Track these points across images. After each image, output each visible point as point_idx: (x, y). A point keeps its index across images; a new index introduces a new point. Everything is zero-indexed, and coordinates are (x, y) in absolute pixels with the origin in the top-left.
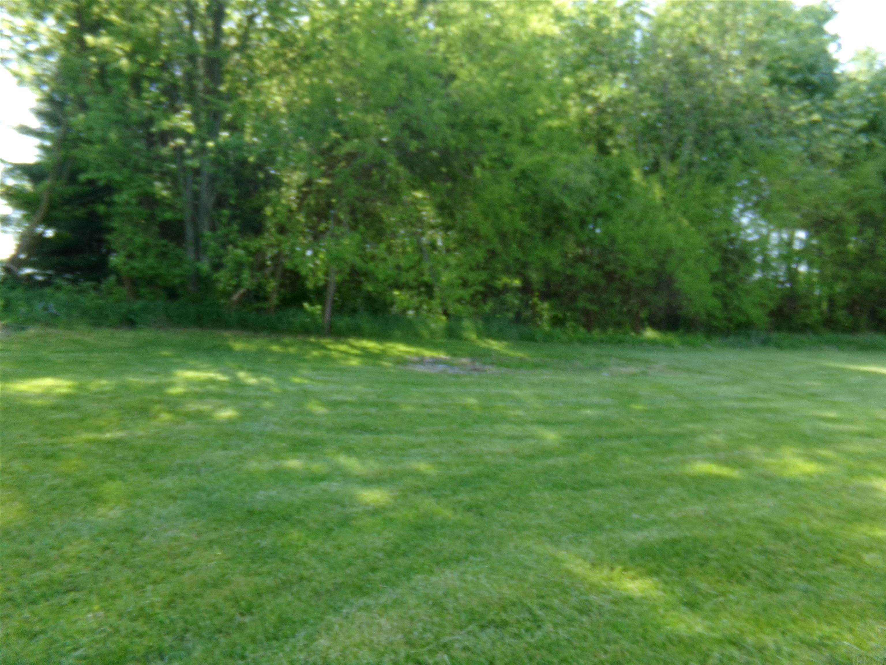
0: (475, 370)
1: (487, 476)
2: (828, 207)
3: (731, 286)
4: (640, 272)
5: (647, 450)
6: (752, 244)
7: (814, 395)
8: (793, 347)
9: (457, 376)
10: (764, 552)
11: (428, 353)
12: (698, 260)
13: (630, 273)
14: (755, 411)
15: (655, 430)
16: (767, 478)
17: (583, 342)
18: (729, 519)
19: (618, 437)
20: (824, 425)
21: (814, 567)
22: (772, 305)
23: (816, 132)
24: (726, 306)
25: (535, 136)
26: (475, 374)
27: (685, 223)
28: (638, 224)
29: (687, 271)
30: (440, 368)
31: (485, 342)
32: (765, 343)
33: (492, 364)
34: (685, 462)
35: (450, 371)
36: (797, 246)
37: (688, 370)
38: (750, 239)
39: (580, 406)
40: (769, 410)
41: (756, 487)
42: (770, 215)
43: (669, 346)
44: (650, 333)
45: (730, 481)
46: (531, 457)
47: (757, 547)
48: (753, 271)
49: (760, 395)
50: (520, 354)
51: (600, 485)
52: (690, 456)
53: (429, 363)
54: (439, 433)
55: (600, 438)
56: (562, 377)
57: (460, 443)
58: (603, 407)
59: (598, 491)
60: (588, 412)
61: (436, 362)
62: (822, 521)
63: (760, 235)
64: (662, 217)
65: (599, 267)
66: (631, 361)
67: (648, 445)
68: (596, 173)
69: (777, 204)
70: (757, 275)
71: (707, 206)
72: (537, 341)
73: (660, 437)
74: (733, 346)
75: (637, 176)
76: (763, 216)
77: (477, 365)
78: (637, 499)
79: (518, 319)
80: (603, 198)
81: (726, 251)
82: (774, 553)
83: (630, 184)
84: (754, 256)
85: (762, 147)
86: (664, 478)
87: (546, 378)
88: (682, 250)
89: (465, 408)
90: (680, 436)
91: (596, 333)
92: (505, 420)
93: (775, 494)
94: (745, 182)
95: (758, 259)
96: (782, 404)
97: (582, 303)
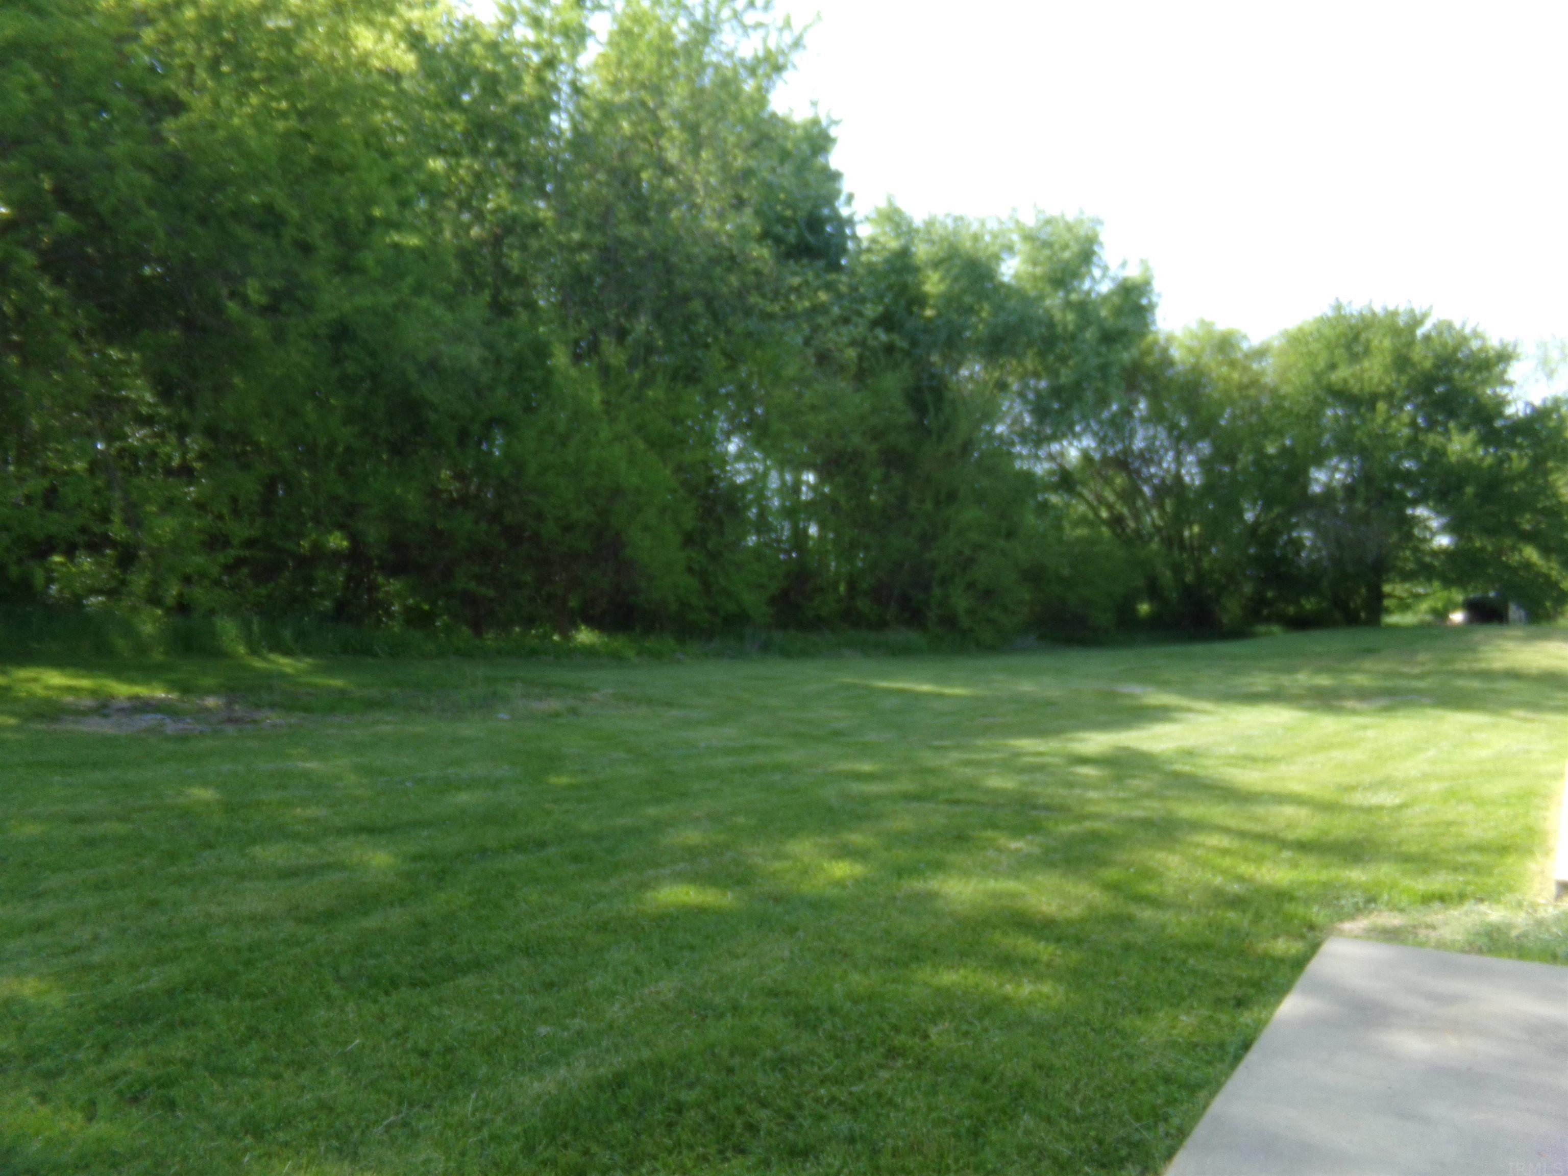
0: (231, 720)
1: (208, 987)
2: (843, 436)
3: (714, 556)
4: (568, 528)
5: (572, 868)
6: (743, 488)
7: (838, 733)
8: (805, 654)
9: (183, 738)
10: (781, 1063)
11: (122, 690)
12: (663, 510)
13: (550, 529)
14: (757, 770)
15: (587, 826)
16: (778, 900)
17: (467, 654)
18: (718, 1000)
19: (519, 847)
20: (856, 787)
21: (860, 1076)
22: (774, 587)
23: (821, 320)
24: (707, 587)
25: (368, 259)
26: (230, 729)
27: (641, 445)
28: (564, 441)
29: (646, 528)
30: (150, 719)
31: (265, 659)
32: (766, 648)
33: (273, 706)
34: (644, 886)
35: (171, 727)
36: (806, 495)
37: (650, 702)
38: (740, 480)
39: (449, 785)
40: (777, 767)
41: (763, 922)
42: (767, 442)
43: (617, 658)
44: (585, 636)
45: (720, 915)
46: (329, 916)
47: (769, 1053)
48: (746, 533)
49: (761, 741)
50: (337, 682)
51: (477, 965)
52: (651, 872)
53: (122, 710)
54: (102, 886)
55: (483, 852)
56: (419, 727)
57: (154, 904)
58: (495, 784)
59: (469, 981)
60: (463, 798)
61: (142, 706)
62: (865, 972)
63: (754, 472)
64: (605, 433)
65: (496, 517)
66: (549, 689)
67: (576, 858)
68: (489, 346)
69: (776, 426)
70: (752, 540)
71: (676, 420)
72: (375, 656)
73: (598, 838)
74: (719, 655)
75: (560, 358)
76: (757, 443)
77: (239, 709)
78: (549, 985)
79: (341, 612)
80: (501, 392)
81: (705, 497)
82: (795, 1060)
83: (550, 372)
84: (747, 507)
85: (749, 335)
86: (603, 927)
87: (387, 728)
88: (638, 491)
89: (187, 814)
90: (637, 832)
91: (490, 638)
92: (280, 833)
93: (792, 930)
94: (731, 388)
95: (753, 512)
96: (794, 756)
97: (462, 582)
